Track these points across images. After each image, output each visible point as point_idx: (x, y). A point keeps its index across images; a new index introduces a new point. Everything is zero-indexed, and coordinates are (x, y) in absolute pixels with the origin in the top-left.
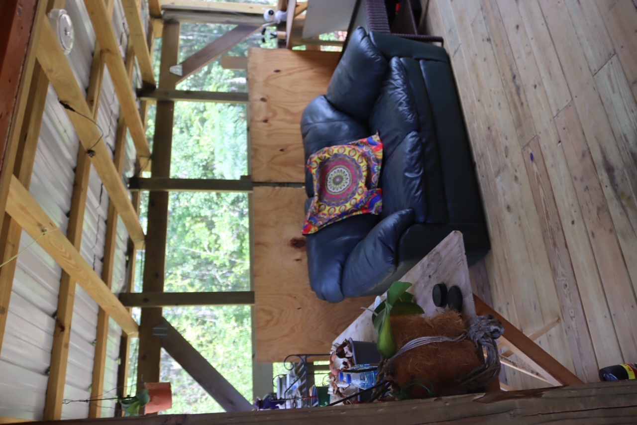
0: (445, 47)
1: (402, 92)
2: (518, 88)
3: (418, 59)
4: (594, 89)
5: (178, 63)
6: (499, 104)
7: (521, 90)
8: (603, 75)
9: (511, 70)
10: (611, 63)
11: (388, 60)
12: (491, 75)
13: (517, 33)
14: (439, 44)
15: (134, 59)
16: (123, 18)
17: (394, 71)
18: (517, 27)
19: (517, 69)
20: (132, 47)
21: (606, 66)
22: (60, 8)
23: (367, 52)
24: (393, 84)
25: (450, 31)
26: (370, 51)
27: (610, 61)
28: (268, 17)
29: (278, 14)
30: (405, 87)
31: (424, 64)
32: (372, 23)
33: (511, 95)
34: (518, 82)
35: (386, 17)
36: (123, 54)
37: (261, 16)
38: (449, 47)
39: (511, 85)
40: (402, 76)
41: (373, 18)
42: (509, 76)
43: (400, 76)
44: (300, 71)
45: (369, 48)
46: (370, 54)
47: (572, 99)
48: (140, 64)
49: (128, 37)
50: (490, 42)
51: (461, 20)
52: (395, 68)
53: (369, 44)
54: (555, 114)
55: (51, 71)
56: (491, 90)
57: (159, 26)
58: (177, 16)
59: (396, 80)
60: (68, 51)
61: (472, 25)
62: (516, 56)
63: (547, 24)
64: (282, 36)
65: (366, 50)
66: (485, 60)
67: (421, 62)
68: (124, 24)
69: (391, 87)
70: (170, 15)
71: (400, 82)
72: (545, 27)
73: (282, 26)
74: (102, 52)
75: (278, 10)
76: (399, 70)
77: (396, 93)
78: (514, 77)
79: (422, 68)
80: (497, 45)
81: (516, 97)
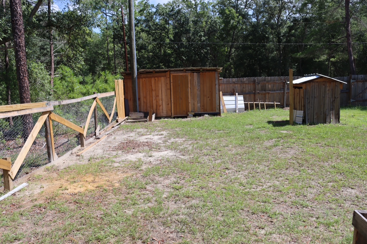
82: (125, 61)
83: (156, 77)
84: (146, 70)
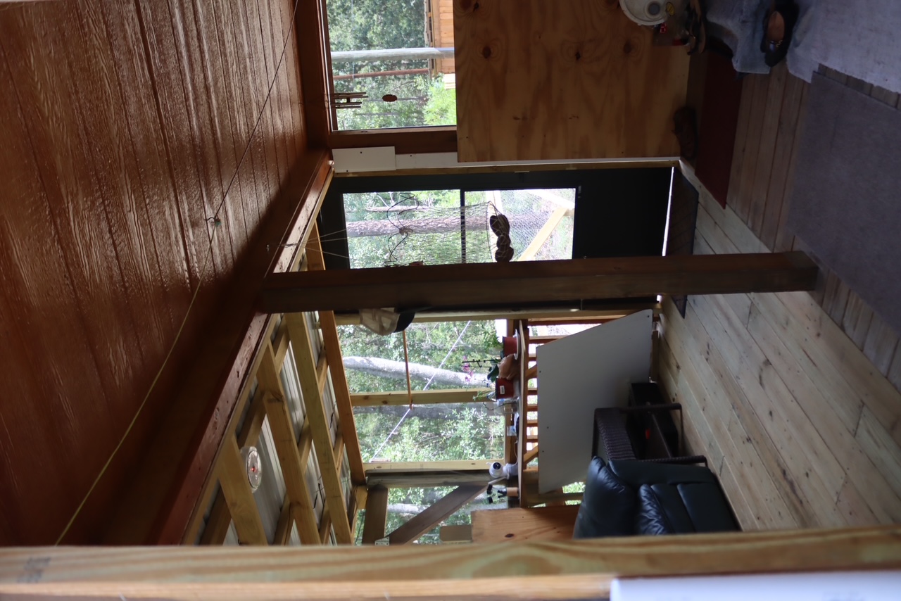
0: (710, 467)
1: (656, 524)
2: (791, 484)
3: (675, 485)
4: (861, 451)
5: (385, 534)
6: (780, 513)
7: (796, 485)
8: (862, 432)
9: (779, 465)
10: (864, 416)
11: (637, 490)
12: (762, 481)
13: (772, 420)
14: (702, 465)
15: (330, 526)
16: (319, 479)
17: (644, 501)
18: (771, 413)
19: (785, 462)
20: (328, 512)
21: (861, 422)
22: (252, 445)
23: (607, 483)
24: (646, 517)
25: (710, 445)
26: (611, 482)
27: (862, 415)
28: (493, 471)
29: (506, 468)
30: (660, 517)
31: (682, 489)
32: (611, 452)
33: (788, 497)
34: (789, 477)
35: (630, 443)
36: (316, 519)
37: (486, 472)
38: (714, 466)
39: (784, 483)
40: (655, 506)
41: (612, 446)
42: (779, 473)
43: (652, 506)
44: (540, 533)
45: (608, 479)
46: (611, 485)
47: (846, 474)
48: (336, 534)
49: (324, 501)
50: (751, 442)
51: (717, 428)
52: (645, 497)
53: (609, 474)
54: (835, 499)
55: (234, 505)
56: (767, 500)
57: (362, 496)
58: (385, 480)
59: (647, 512)
60: (255, 489)
61: (729, 430)
62: (779, 447)
63: (796, 399)
64: (512, 492)
65: (605, 481)
66: (751, 465)
67: (679, 487)
68: (319, 485)
69: (645, 520)
70: (376, 480)
71: (653, 513)
72: (795, 403)
73: (511, 481)
74: (291, 505)
75: (506, 463)
76: (649, 499)
77: (650, 527)
78: (784, 473)
79: (681, 494)
80: (757, 443)
81: (793, 497)
82: (393, 77)
83: (439, 10)
84: (425, 30)
